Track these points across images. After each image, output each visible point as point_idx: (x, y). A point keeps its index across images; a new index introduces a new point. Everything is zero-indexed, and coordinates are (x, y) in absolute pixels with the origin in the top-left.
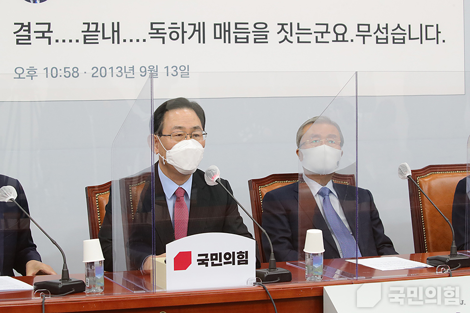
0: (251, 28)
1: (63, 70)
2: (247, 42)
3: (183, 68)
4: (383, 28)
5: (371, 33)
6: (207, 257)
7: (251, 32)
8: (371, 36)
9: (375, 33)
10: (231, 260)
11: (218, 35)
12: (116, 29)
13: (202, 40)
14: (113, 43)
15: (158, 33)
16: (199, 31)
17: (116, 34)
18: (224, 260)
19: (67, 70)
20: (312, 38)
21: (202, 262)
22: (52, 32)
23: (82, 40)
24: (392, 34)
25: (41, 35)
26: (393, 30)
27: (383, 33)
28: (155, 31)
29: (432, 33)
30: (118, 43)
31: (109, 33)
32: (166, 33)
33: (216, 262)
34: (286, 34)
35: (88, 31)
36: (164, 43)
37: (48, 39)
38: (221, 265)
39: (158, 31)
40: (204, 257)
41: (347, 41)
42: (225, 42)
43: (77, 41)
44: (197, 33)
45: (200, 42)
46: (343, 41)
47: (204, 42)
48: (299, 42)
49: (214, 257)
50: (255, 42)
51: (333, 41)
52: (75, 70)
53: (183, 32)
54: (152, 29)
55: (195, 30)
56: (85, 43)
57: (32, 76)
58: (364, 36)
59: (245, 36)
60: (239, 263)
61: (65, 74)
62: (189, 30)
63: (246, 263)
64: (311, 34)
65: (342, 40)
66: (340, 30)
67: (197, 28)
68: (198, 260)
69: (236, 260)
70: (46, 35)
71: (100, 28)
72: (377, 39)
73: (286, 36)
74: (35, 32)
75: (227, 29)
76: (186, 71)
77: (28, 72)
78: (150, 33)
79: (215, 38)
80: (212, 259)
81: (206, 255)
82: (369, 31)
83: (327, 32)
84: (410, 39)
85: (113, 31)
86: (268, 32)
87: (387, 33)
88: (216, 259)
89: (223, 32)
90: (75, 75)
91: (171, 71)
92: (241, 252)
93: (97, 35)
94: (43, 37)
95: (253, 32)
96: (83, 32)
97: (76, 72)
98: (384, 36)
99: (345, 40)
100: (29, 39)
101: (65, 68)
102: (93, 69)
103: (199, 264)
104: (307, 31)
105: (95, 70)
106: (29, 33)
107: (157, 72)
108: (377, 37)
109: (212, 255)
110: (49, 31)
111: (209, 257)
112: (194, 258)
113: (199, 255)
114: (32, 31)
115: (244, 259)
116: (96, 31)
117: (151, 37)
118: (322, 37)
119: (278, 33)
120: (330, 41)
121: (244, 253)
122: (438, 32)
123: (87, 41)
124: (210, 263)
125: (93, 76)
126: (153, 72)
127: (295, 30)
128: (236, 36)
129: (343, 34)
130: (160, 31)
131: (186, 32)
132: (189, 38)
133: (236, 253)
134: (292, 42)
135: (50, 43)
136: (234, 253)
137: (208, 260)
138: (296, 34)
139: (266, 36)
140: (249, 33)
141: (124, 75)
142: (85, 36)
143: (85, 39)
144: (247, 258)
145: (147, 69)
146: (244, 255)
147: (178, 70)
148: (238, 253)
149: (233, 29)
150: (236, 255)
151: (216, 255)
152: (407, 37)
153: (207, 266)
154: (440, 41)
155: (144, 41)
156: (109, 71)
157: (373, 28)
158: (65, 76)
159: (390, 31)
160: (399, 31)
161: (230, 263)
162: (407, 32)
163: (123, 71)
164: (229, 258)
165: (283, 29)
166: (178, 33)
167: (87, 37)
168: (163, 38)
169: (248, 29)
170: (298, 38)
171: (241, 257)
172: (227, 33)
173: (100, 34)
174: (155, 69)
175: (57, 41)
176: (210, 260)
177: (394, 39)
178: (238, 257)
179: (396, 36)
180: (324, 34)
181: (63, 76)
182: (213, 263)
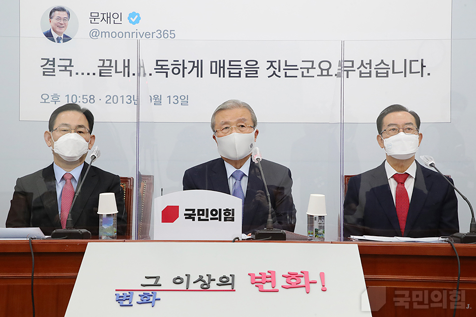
0: (243, 65)
1: (82, 97)
2: (240, 76)
3: (183, 98)
4: (366, 64)
5: (355, 68)
6: (194, 212)
7: (243, 68)
8: (355, 71)
9: (358, 69)
10: (217, 216)
11: (214, 71)
12: (126, 65)
13: (200, 74)
14: (124, 76)
15: (162, 69)
16: (197, 67)
17: (126, 69)
18: (210, 216)
19: (85, 97)
20: (298, 73)
21: (189, 217)
22: (73, 66)
23: (98, 74)
24: (375, 69)
25: (63, 68)
26: (376, 66)
27: (366, 68)
28: (160, 67)
29: (416, 67)
30: (129, 76)
31: (120, 68)
32: (169, 69)
33: (202, 217)
34: (275, 70)
35: (103, 66)
36: (167, 77)
37: (69, 72)
38: (208, 220)
39: (162, 67)
40: (191, 212)
41: (332, 75)
42: (220, 77)
43: (94, 74)
44: (195, 69)
45: (198, 76)
46: (328, 75)
47: (202, 77)
48: (286, 76)
49: (201, 213)
50: (247, 77)
51: (318, 76)
52: (92, 97)
53: (184, 68)
54: (157, 65)
55: (194, 67)
56: (100, 76)
57: (55, 102)
58: (348, 71)
59: (237, 71)
60: (225, 220)
61: (83, 100)
62: (189, 66)
63: (233, 220)
64: (298, 69)
65: (326, 74)
66: (325, 66)
67: (196, 65)
68: (185, 215)
69: (223, 216)
70: (68, 68)
71: (113, 64)
72: (361, 73)
73: (274, 72)
74: (58, 66)
75: (222, 65)
76: (186, 100)
77: (52, 98)
78: (155, 69)
79: (211, 73)
80: (199, 214)
81: (193, 210)
82: (353, 67)
83: (312, 68)
84: (393, 72)
85: (125, 67)
86: (259, 68)
87: (370, 68)
88: (203, 215)
89: (219, 68)
90: (92, 101)
91: (173, 100)
92: (227, 209)
93: (111, 70)
94: (66, 70)
95: (245, 68)
96: (98, 67)
97: (93, 99)
98: (368, 71)
99: (330, 74)
100: (54, 72)
101: (83, 96)
102: (106, 97)
103: (186, 218)
104: (294, 68)
105: (109, 97)
106: (54, 66)
107: (161, 100)
108: (360, 71)
109: (199, 210)
110: (70, 66)
111: (196, 212)
112: (182, 212)
113: (186, 210)
114: (56, 65)
115: (231, 216)
116: (110, 66)
117: (156, 72)
118: (308, 72)
119: (267, 69)
120: (316, 76)
121: (230, 210)
122: (423, 66)
123: (102, 74)
124: (196, 217)
125: (106, 103)
126: (157, 100)
127: (283, 66)
128: (230, 72)
129: (328, 70)
130: (164, 67)
131: (186, 68)
132: (189, 73)
133: (222, 210)
134: (280, 77)
135: (71, 76)
136: (220, 210)
137: (195, 215)
138: (284, 69)
139: (257, 71)
140: (242, 69)
141: (133, 102)
142: (100, 70)
143: (100, 73)
144: (233, 215)
145: (153, 98)
146: (231, 212)
147: (179, 99)
148: (224, 210)
149: (227, 65)
150: (223, 212)
151: (203, 210)
152: (390, 71)
153: (194, 220)
154: (425, 73)
155: (150, 75)
156: (120, 99)
157: (357, 64)
158: (83, 102)
159: (373, 66)
160: (382, 66)
161: (217, 219)
162: (391, 66)
163: (132, 99)
164: (216, 214)
165: (272, 65)
166: (179, 68)
167: (102, 71)
168: (167, 73)
169: (240, 65)
170: (286, 73)
171: (227, 214)
172: (222, 69)
173: (114, 69)
174: (159, 97)
175: (77, 74)
176: (197, 215)
177: (377, 73)
178: (225, 214)
179: (379, 71)
180: (310, 70)
181: (81, 102)
182: (199, 218)
